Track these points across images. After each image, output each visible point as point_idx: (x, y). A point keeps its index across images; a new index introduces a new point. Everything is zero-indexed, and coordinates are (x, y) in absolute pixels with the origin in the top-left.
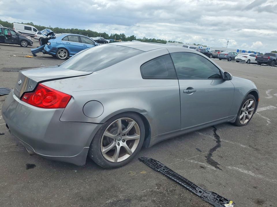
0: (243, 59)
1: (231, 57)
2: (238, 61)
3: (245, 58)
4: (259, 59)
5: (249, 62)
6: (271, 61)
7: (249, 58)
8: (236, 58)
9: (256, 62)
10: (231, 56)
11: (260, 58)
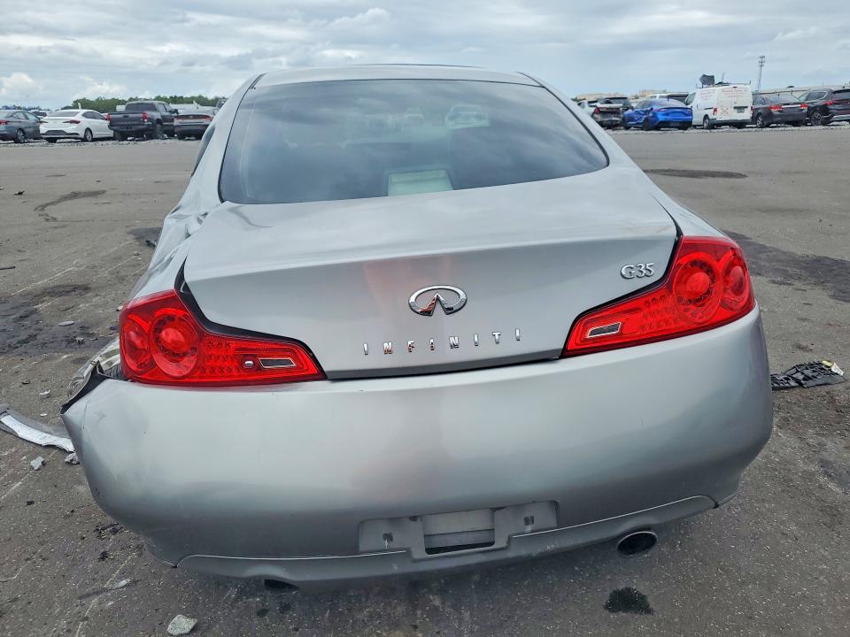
0: (70, 129)
1: (21, 130)
2: (52, 138)
3: (75, 126)
4: (119, 123)
5: (88, 137)
6: (152, 125)
7: (86, 123)
8: (43, 129)
9: (110, 133)
10: (23, 126)
11: (119, 120)
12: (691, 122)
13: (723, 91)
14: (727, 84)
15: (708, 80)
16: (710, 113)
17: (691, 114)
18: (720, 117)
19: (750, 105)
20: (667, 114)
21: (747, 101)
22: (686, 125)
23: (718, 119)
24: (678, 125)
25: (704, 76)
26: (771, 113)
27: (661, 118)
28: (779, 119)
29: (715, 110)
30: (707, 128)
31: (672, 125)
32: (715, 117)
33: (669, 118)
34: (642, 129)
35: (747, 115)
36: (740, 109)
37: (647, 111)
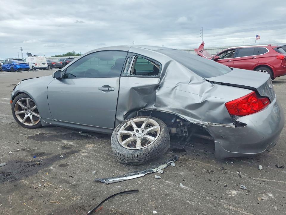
12: (29, 68)
13: (37, 58)
14: (37, 56)
15: (29, 55)
16: (34, 65)
17: (29, 66)
18: (38, 66)
19: (46, 62)
20: (20, 66)
21: (45, 61)
22: (27, 69)
23: (38, 67)
24: (25, 69)
25: (27, 53)
26: (53, 65)
27: (18, 67)
28: (56, 67)
29: (36, 64)
30: (34, 70)
31: (23, 69)
32: (36, 66)
33: (21, 67)
34: (10, 71)
35: (46, 66)
36: (44, 64)
37: (11, 65)
